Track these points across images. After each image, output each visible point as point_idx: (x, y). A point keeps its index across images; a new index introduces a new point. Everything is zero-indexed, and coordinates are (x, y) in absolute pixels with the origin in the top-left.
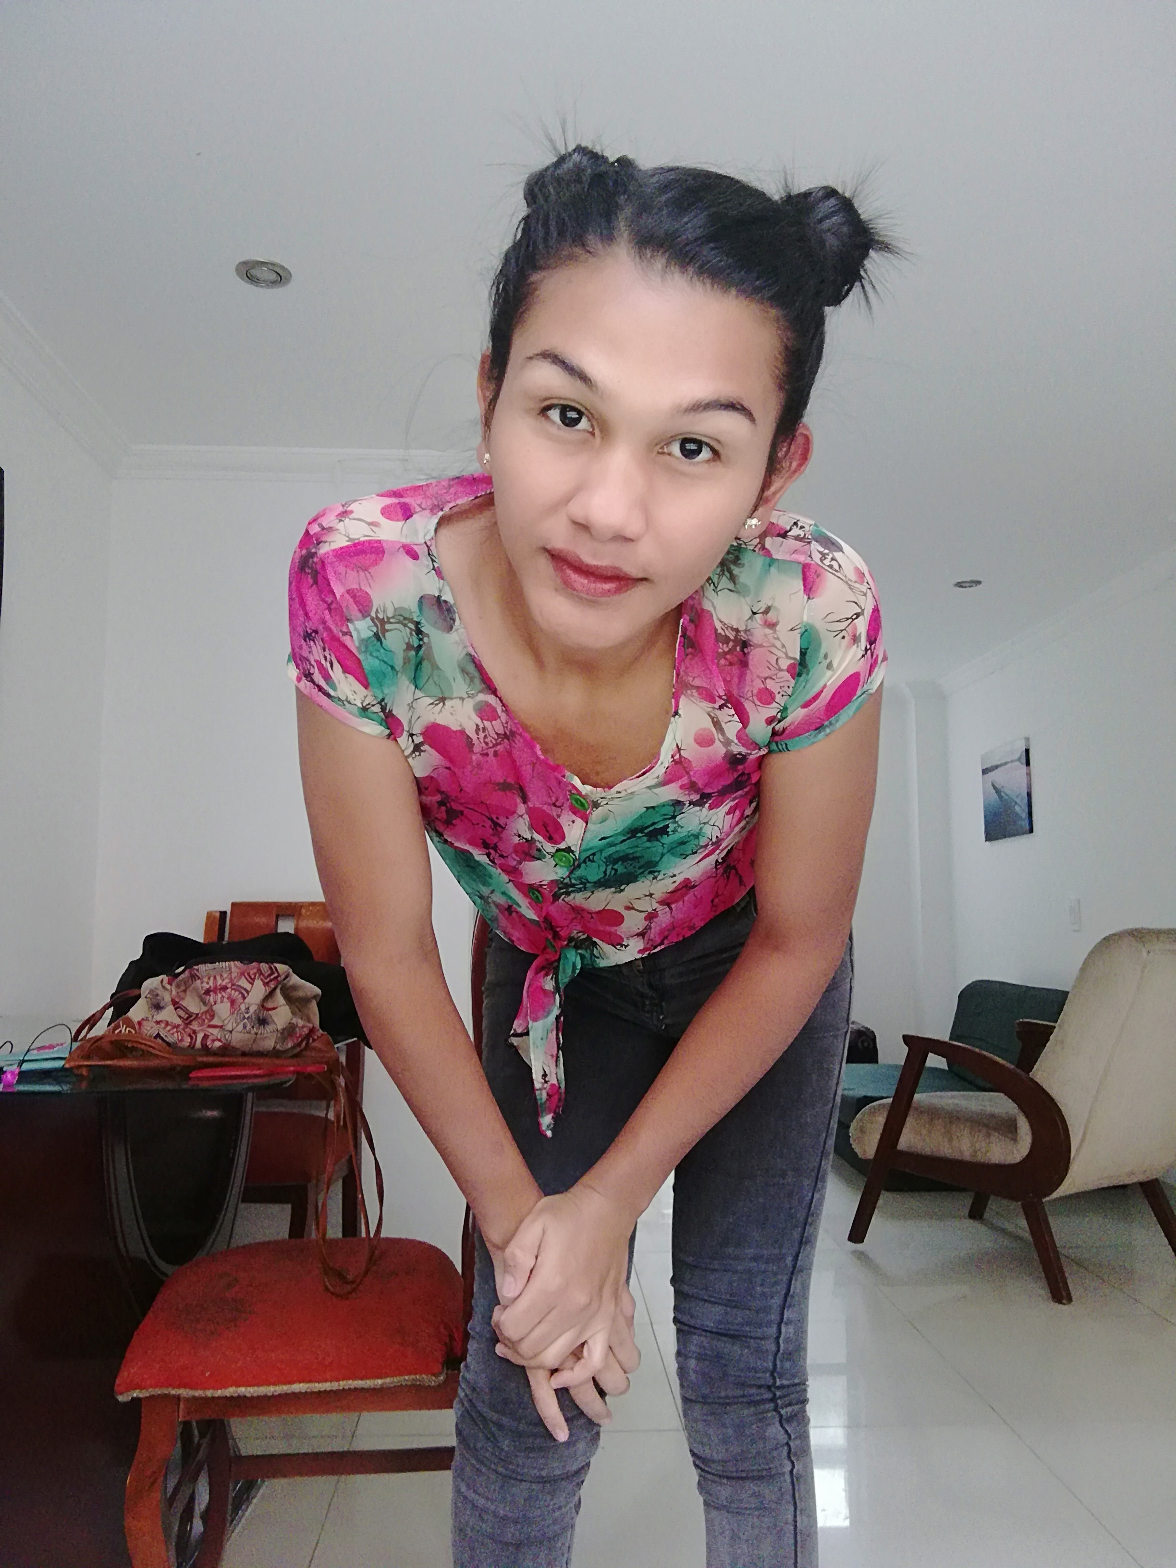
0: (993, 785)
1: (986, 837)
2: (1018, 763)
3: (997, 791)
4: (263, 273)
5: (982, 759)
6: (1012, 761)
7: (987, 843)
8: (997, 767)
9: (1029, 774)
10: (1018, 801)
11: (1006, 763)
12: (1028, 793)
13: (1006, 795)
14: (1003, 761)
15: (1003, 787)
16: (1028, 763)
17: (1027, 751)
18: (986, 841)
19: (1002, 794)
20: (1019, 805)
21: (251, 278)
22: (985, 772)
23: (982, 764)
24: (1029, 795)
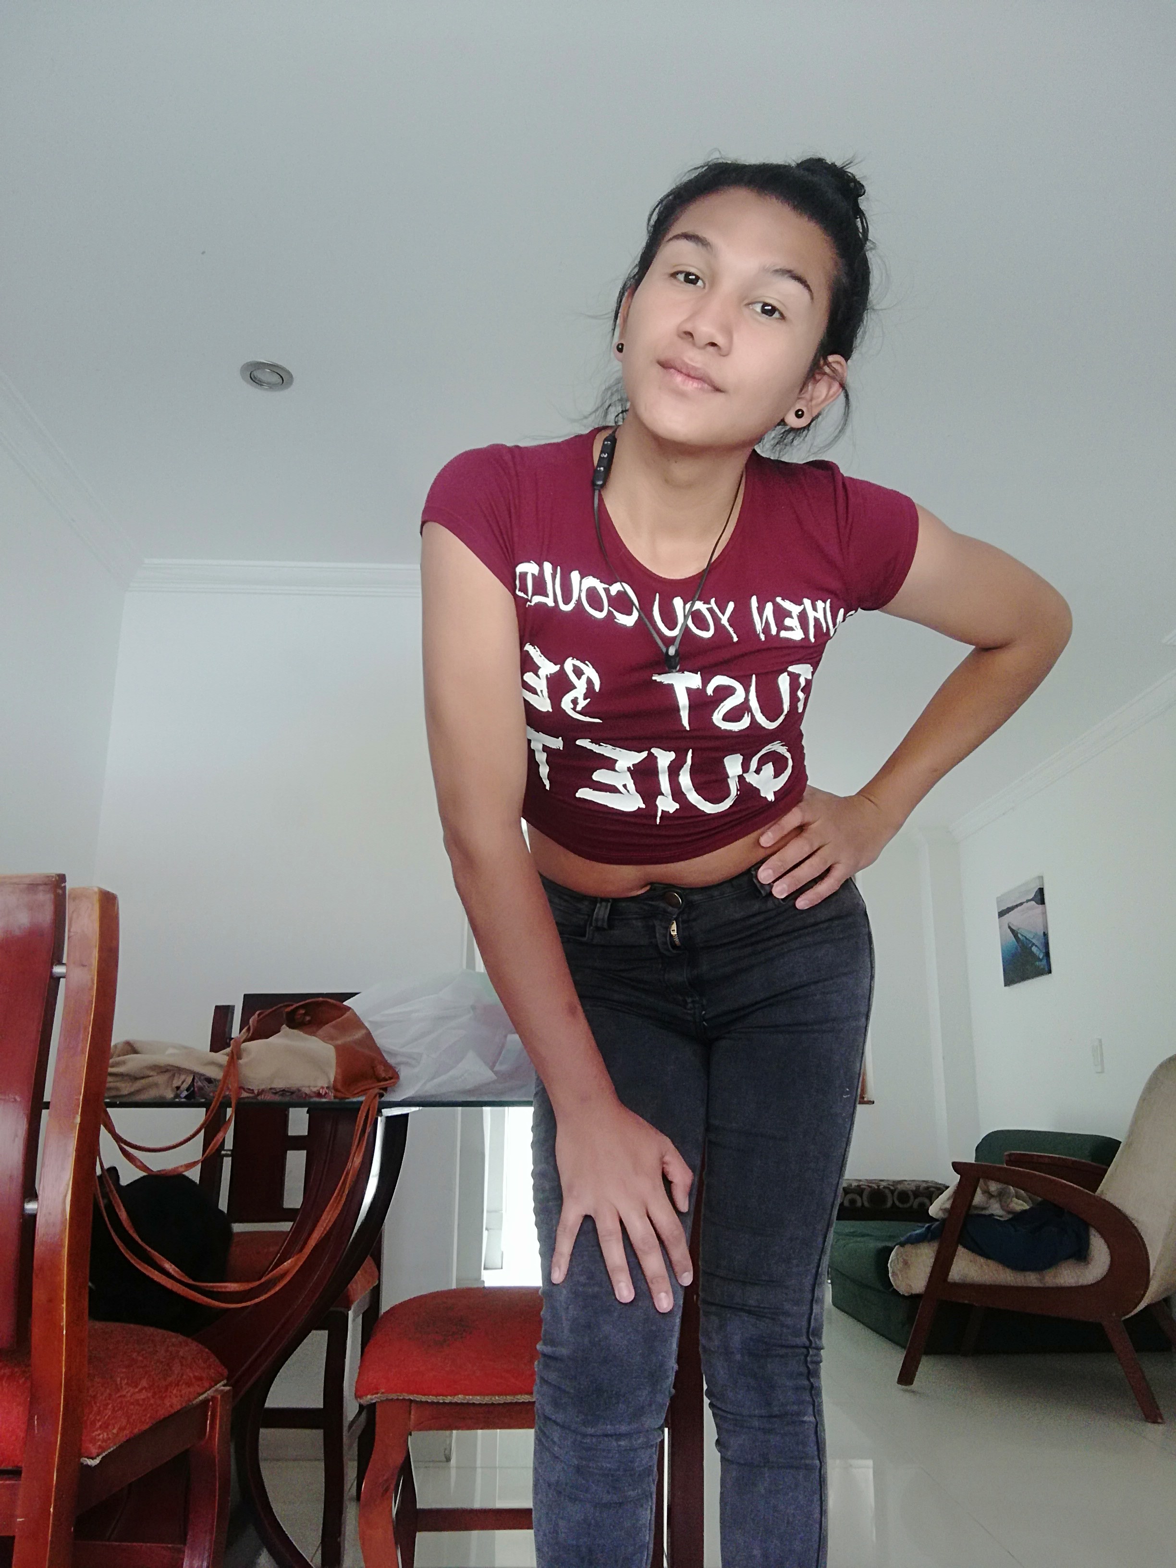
0: (1010, 927)
1: (1005, 981)
3: (1012, 931)
4: (265, 375)
5: (998, 902)
6: (1028, 901)
7: (1007, 988)
8: (1014, 908)
9: (1044, 913)
10: (1034, 941)
11: (1021, 904)
12: (1044, 933)
13: (1022, 935)
14: (1018, 902)
15: (1019, 929)
16: (1042, 902)
17: (1041, 889)
18: (1005, 986)
19: (1019, 936)
20: (1036, 946)
21: (255, 380)
22: (1001, 914)
23: (998, 907)
24: (1045, 935)
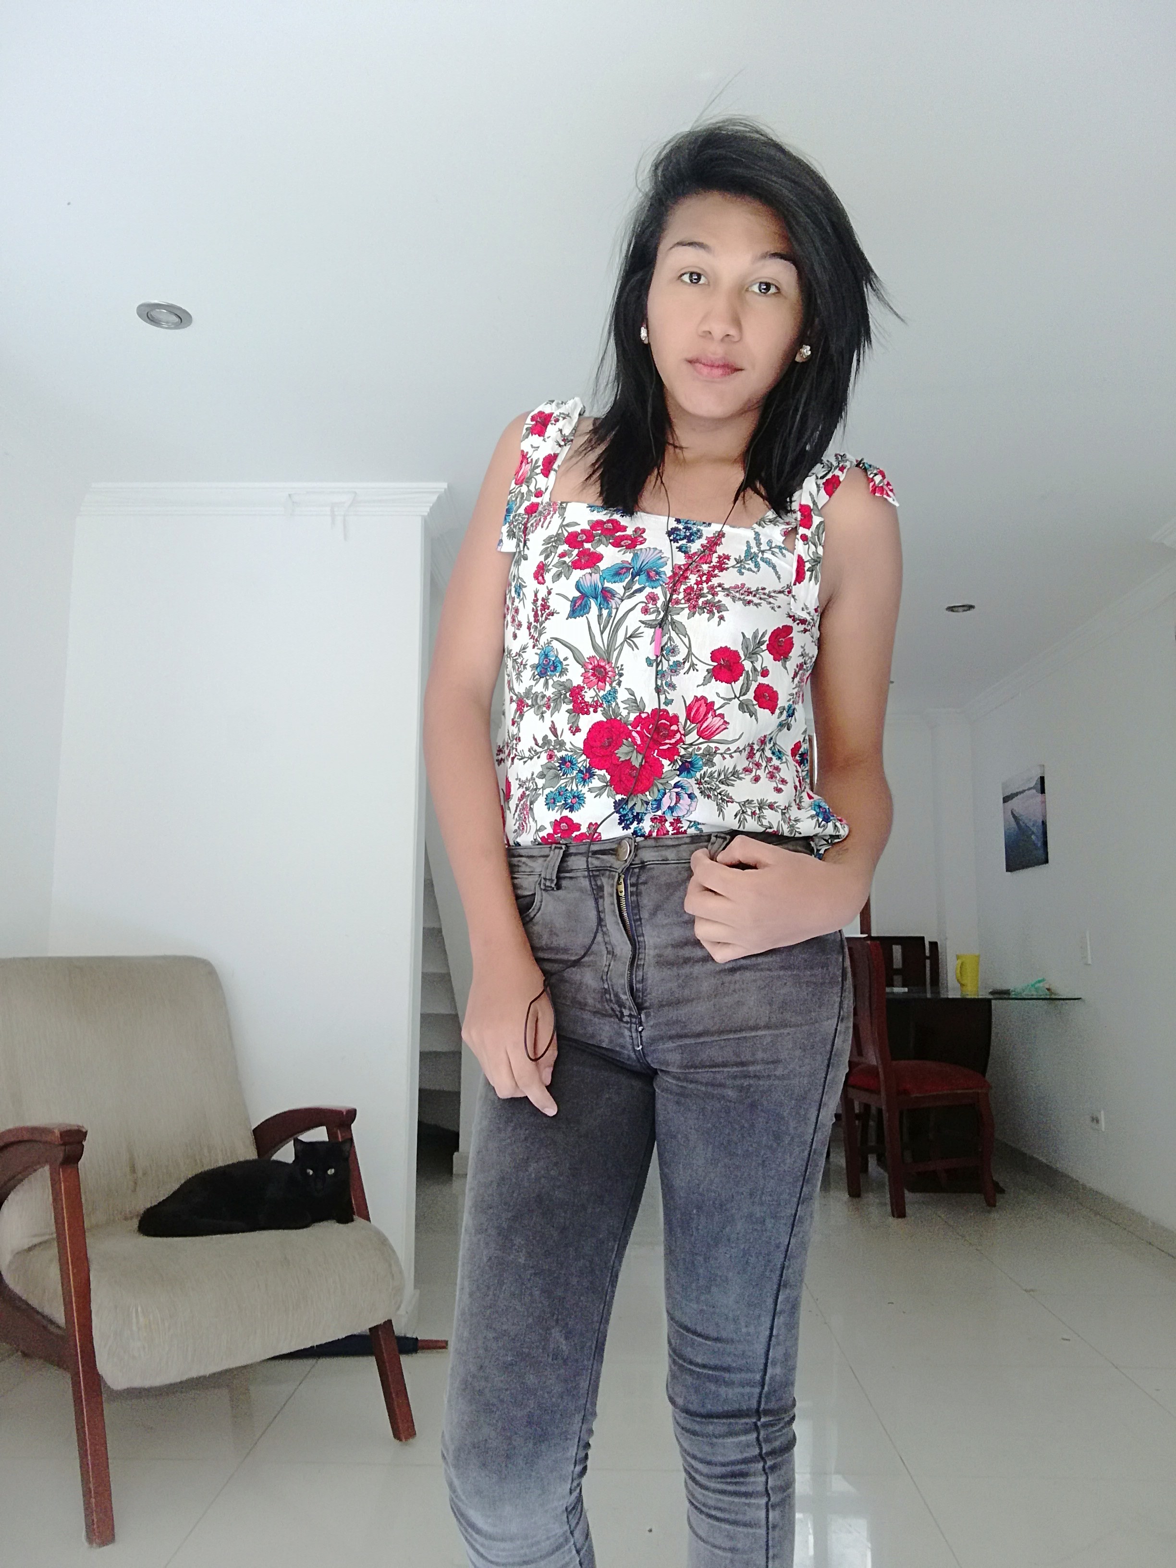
0: (1012, 813)
1: (1007, 865)
2: (1034, 791)
3: (1016, 820)
4: (162, 315)
5: (1003, 788)
6: (1029, 789)
8: (1017, 794)
9: (1044, 802)
10: (1034, 829)
11: (1024, 791)
12: (1043, 822)
13: (1024, 823)
14: (1021, 790)
15: (1021, 815)
16: (1043, 791)
17: (1042, 779)
18: (1007, 871)
19: (1021, 823)
20: (1036, 834)
21: (154, 321)
22: (1006, 799)
23: (1003, 794)
